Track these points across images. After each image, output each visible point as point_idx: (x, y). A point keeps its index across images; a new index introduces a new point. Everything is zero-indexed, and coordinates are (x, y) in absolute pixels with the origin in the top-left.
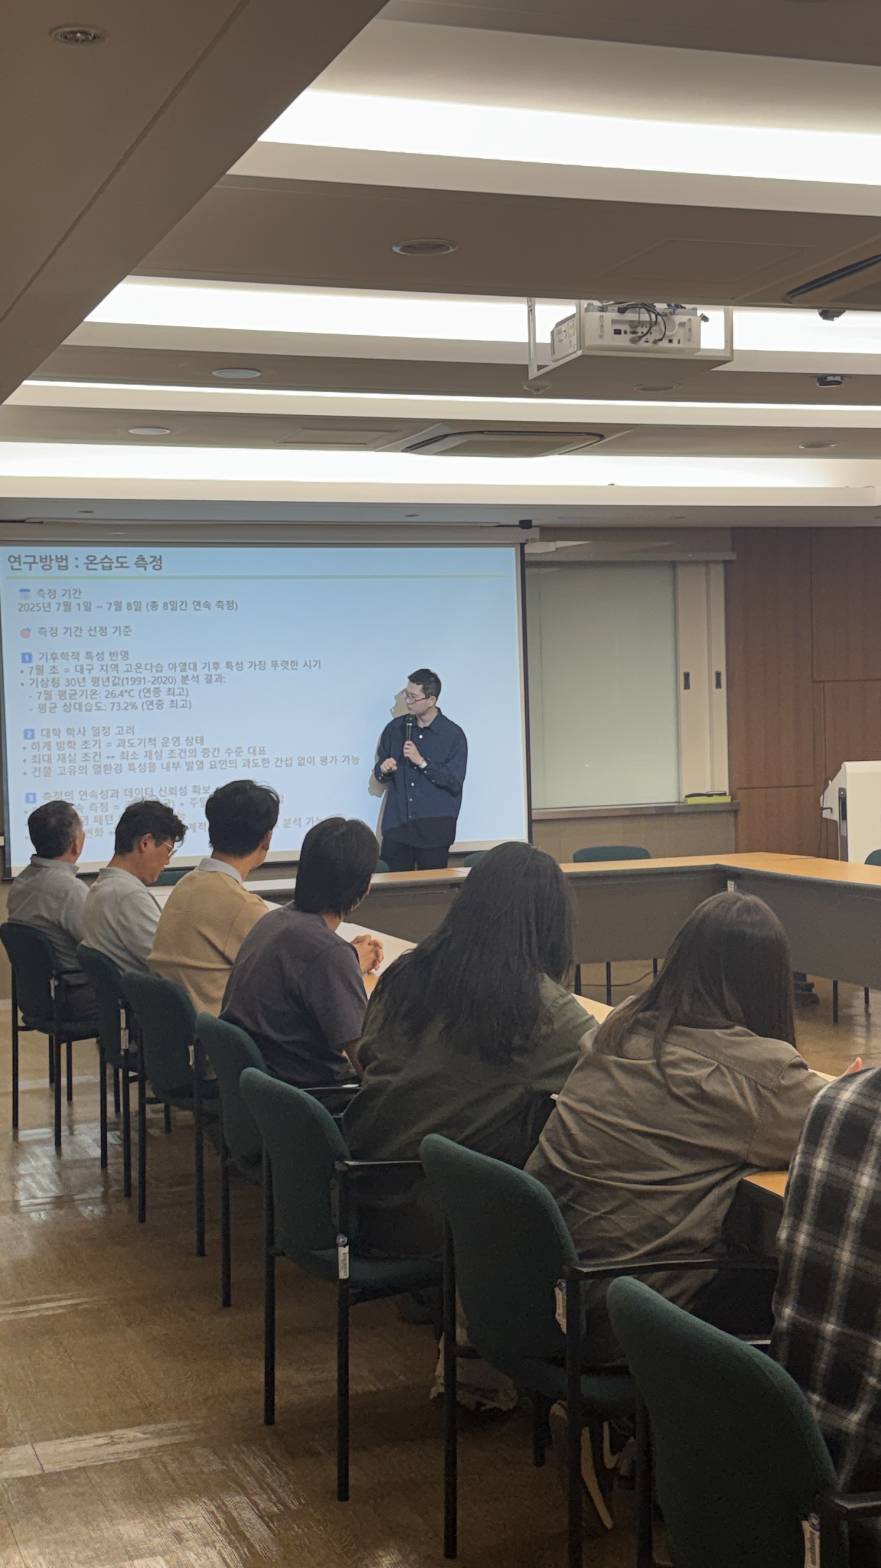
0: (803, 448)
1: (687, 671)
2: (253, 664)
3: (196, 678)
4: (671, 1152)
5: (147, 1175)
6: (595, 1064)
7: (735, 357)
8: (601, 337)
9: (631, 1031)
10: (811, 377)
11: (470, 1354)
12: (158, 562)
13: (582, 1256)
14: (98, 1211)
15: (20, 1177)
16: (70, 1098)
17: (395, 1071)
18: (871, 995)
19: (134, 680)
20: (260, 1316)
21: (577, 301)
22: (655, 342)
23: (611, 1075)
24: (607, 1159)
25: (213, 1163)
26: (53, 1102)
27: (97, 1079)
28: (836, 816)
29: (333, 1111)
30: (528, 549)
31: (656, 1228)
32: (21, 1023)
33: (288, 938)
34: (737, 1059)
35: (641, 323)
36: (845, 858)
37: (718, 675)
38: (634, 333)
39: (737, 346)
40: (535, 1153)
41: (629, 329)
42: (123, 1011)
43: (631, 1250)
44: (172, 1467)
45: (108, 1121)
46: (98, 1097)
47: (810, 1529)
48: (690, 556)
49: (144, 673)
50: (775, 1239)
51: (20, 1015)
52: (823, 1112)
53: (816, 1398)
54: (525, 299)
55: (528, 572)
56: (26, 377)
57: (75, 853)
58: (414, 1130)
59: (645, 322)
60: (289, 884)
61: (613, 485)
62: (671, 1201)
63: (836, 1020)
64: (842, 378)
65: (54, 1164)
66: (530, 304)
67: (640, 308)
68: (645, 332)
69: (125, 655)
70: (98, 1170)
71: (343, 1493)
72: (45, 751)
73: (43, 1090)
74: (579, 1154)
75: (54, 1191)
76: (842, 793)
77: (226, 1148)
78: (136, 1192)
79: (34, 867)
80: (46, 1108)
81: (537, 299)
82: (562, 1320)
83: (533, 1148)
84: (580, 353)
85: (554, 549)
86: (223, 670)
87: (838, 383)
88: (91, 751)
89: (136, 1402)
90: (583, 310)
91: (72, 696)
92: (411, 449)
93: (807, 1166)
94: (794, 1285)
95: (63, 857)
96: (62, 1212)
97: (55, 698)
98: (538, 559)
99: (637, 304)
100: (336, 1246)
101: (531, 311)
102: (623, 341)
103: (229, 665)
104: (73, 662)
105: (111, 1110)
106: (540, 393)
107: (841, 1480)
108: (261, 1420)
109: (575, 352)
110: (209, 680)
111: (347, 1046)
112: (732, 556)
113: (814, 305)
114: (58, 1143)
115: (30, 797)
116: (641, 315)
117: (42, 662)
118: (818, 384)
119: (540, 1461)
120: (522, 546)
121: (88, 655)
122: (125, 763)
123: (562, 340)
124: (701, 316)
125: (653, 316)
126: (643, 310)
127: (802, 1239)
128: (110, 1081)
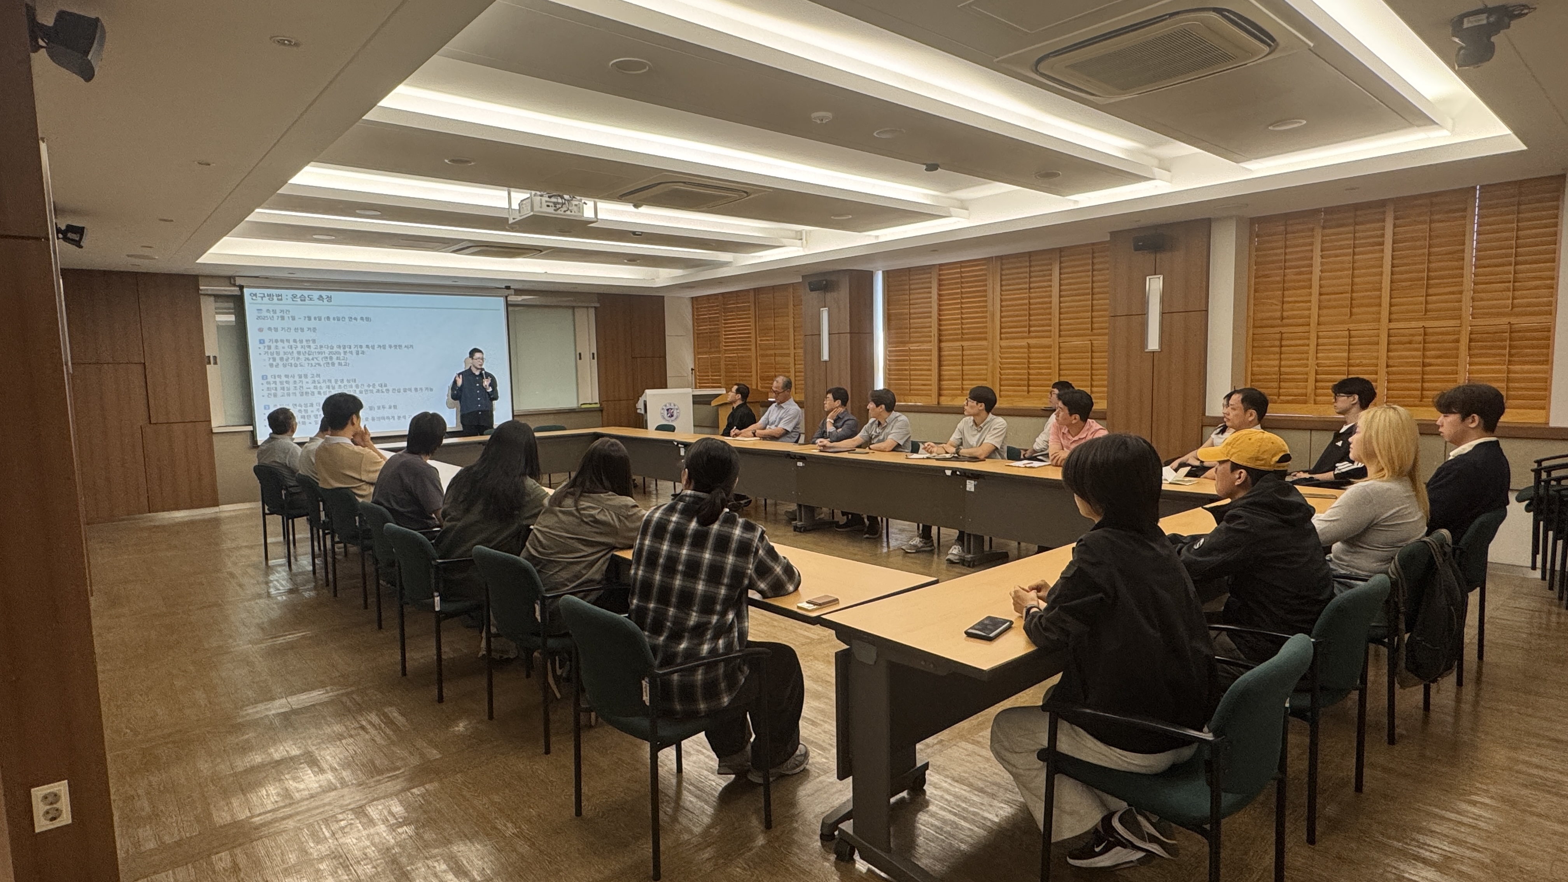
1: (580, 352)
2: (379, 346)
3: (351, 353)
4: (584, 545)
5: (337, 576)
6: (550, 511)
7: (598, 221)
8: (541, 207)
9: (565, 496)
10: (629, 232)
11: (497, 636)
12: (329, 299)
13: (546, 590)
14: (312, 594)
15: (271, 581)
16: (294, 545)
17: (459, 520)
18: (658, 483)
19: (319, 353)
20: (397, 632)
21: (530, 191)
22: (564, 211)
23: (557, 516)
24: (556, 550)
25: (370, 569)
26: (286, 548)
27: (309, 535)
28: (643, 412)
29: (430, 540)
30: (509, 299)
31: (577, 576)
32: (267, 511)
33: (405, 466)
34: (610, 505)
35: (558, 203)
36: (646, 428)
37: (593, 355)
38: (555, 207)
39: (599, 217)
40: (525, 549)
41: (553, 205)
42: (321, 504)
43: (567, 586)
44: (358, 698)
47: (645, 683)
48: (580, 304)
49: (324, 349)
50: (629, 574)
51: (266, 507)
52: (648, 522)
53: (646, 633)
54: (506, 188)
55: (510, 308)
56: (257, 208)
57: (293, 432)
58: (469, 545)
59: (560, 203)
60: (404, 444)
61: (547, 272)
62: (583, 565)
63: (645, 493)
64: (642, 233)
65: (288, 575)
66: (508, 191)
67: (557, 197)
68: (560, 207)
69: (314, 341)
70: (311, 575)
71: (441, 699)
72: (273, 386)
73: (280, 542)
74: (544, 548)
75: (289, 586)
76: (645, 402)
77: (377, 560)
78: (331, 585)
79: (271, 438)
80: (282, 550)
81: (511, 189)
82: (539, 618)
83: (522, 549)
84: (532, 214)
85: (520, 299)
86: (364, 349)
87: (640, 235)
88: (298, 386)
89: (337, 674)
90: (532, 195)
91: (287, 360)
92: (455, 252)
93: (642, 544)
94: (637, 591)
95: (287, 435)
96: (293, 596)
97: (278, 361)
98: (513, 303)
99: (556, 195)
100: (433, 597)
101: (509, 194)
102: (551, 210)
103: (367, 346)
104: (286, 344)
105: (316, 548)
107: (657, 662)
108: (400, 674)
109: (529, 213)
110: (357, 353)
111: (435, 512)
112: (598, 305)
113: (630, 202)
114: (290, 565)
115: (266, 407)
116: (558, 200)
117: (271, 344)
118: (632, 235)
119: (528, 676)
120: (506, 297)
121: (295, 341)
122: (316, 391)
123: (524, 208)
124: (584, 202)
125: (563, 200)
126: (559, 198)
127: (640, 573)
128: (315, 536)
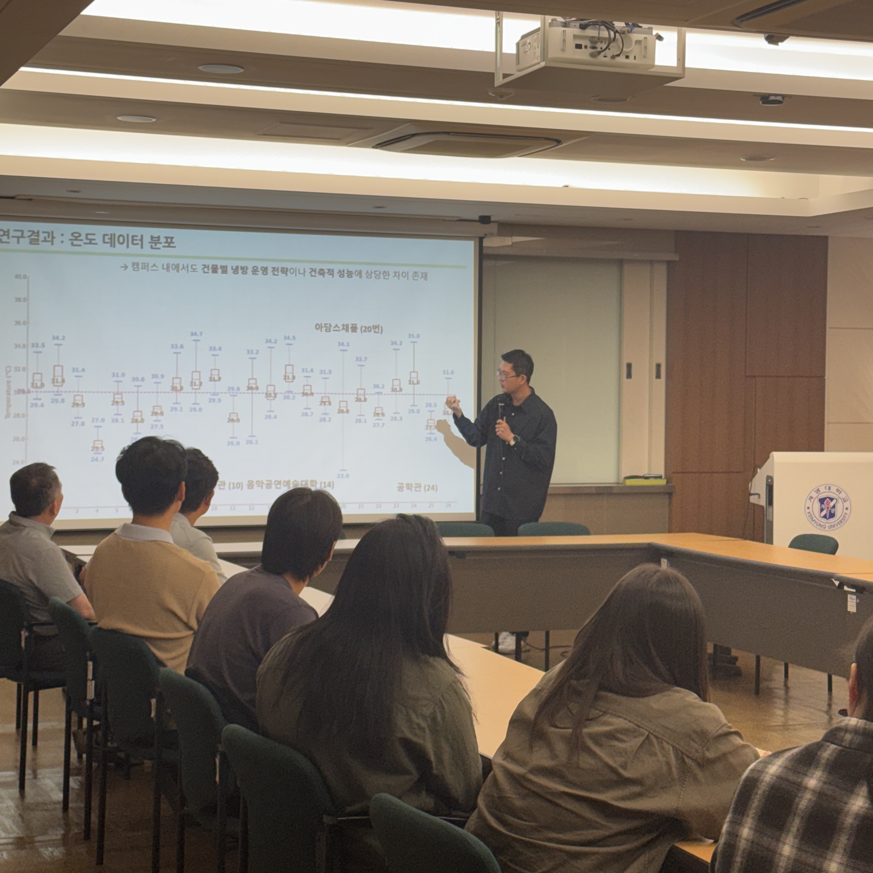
0: (744, 160)
1: (629, 361)
5: (106, 820)
7: (686, 75)
8: (563, 50)
10: (754, 95)
14: (58, 852)
16: (35, 743)
18: (790, 670)
21: (542, 16)
22: (613, 57)
26: (19, 747)
27: (63, 725)
28: (763, 502)
30: (486, 243)
34: (665, 729)
35: (600, 39)
36: (770, 541)
37: (658, 366)
38: (594, 48)
39: (687, 65)
40: (475, 813)
41: (589, 45)
42: (90, 664)
45: (71, 767)
46: (62, 743)
48: (636, 255)
54: (494, 12)
55: (486, 263)
56: (23, 65)
57: (53, 513)
59: (605, 39)
61: (567, 186)
63: (757, 692)
64: (783, 98)
65: (17, 807)
66: (498, 17)
67: (600, 25)
68: (603, 48)
70: (59, 813)
75: (16, 832)
76: (769, 480)
78: (94, 836)
81: (505, 13)
84: (543, 64)
85: (510, 243)
87: (779, 102)
90: (547, 25)
92: (382, 145)
93: (733, 835)
95: (40, 517)
96: (23, 853)
98: (496, 252)
99: (598, 22)
101: (499, 23)
102: (583, 55)
106: (504, 99)
109: (538, 63)
112: (675, 257)
113: (760, 30)
114: (22, 786)
116: (601, 32)
118: (761, 102)
120: (481, 239)
123: (527, 51)
124: (655, 35)
125: (612, 33)
126: (603, 27)
